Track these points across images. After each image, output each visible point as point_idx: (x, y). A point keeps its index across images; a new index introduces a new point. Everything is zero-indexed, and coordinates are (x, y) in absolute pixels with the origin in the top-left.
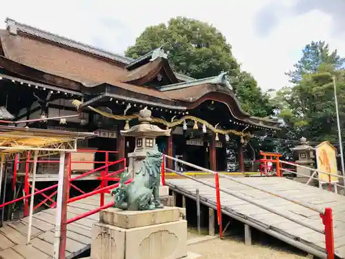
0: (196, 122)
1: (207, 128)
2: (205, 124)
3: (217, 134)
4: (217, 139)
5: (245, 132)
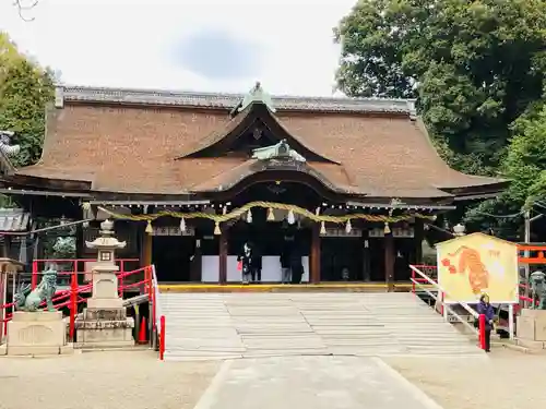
0: (271, 209)
2: (293, 210)
3: (322, 223)
4: (323, 230)
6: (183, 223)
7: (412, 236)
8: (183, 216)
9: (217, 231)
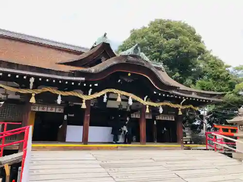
0: (119, 95)
1: (134, 101)
2: (132, 97)
3: (147, 106)
4: (147, 111)
5: (183, 104)
6: (59, 98)
7: (174, 120)
8: (60, 93)
9: (84, 106)
